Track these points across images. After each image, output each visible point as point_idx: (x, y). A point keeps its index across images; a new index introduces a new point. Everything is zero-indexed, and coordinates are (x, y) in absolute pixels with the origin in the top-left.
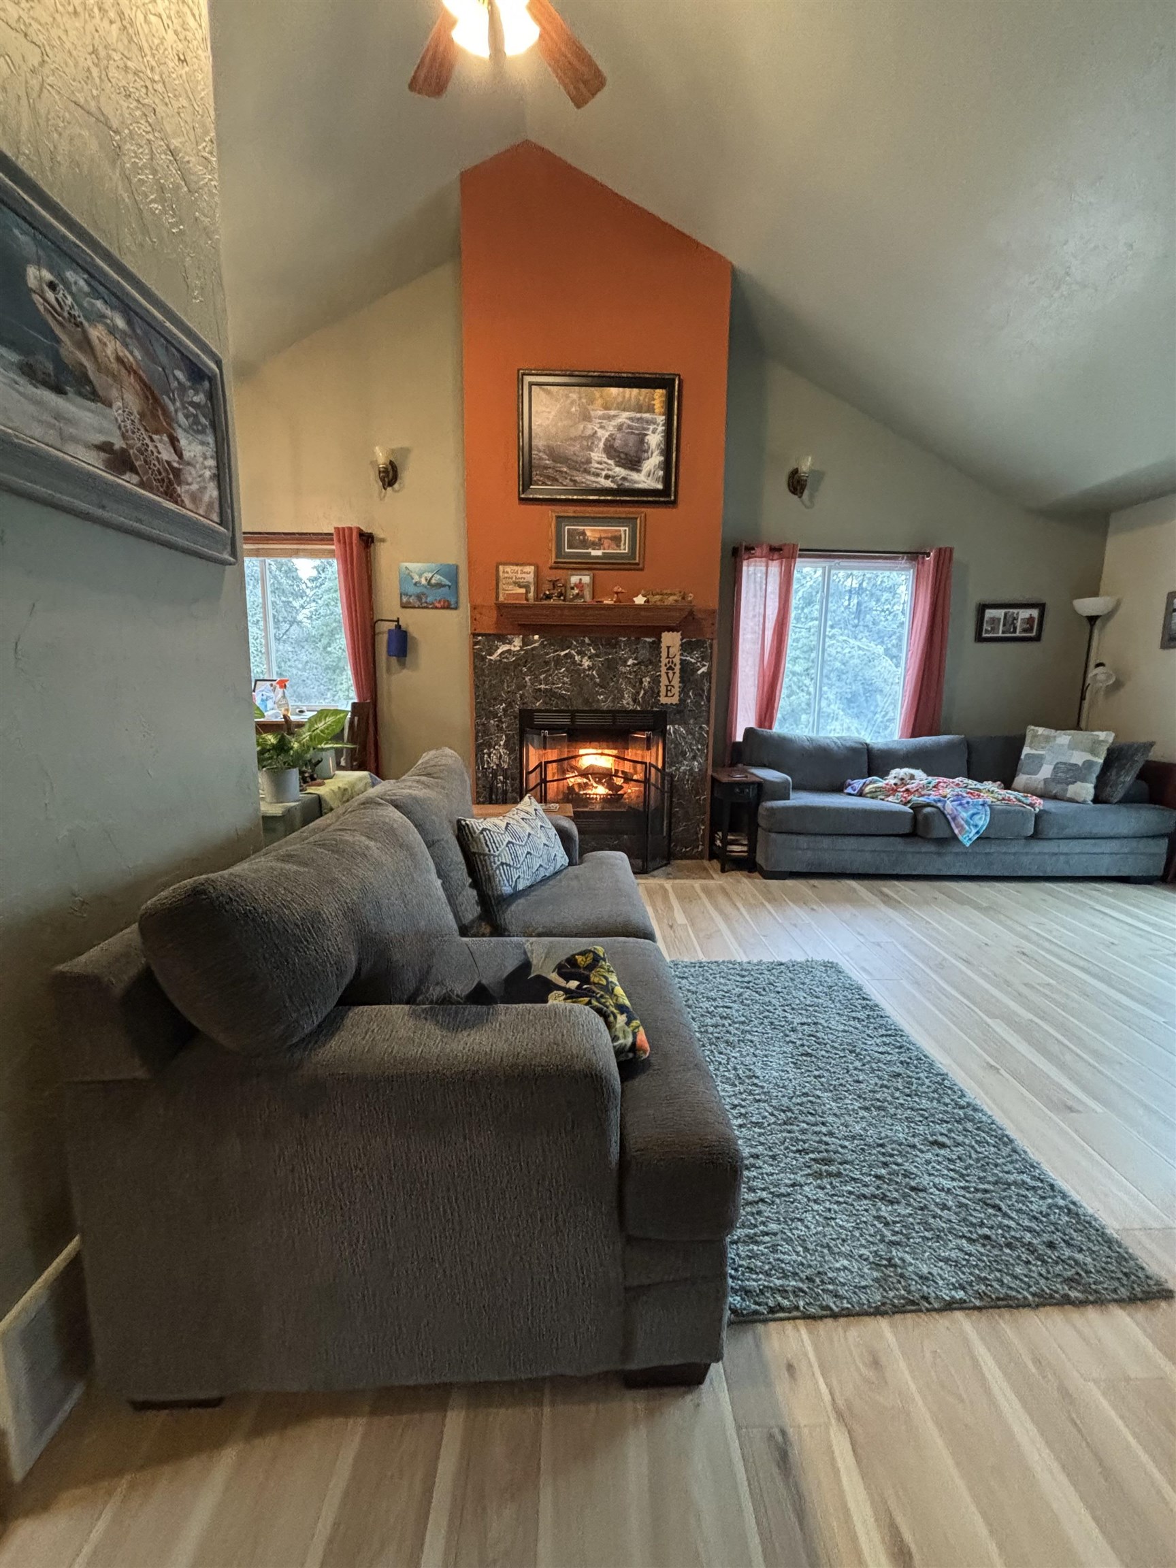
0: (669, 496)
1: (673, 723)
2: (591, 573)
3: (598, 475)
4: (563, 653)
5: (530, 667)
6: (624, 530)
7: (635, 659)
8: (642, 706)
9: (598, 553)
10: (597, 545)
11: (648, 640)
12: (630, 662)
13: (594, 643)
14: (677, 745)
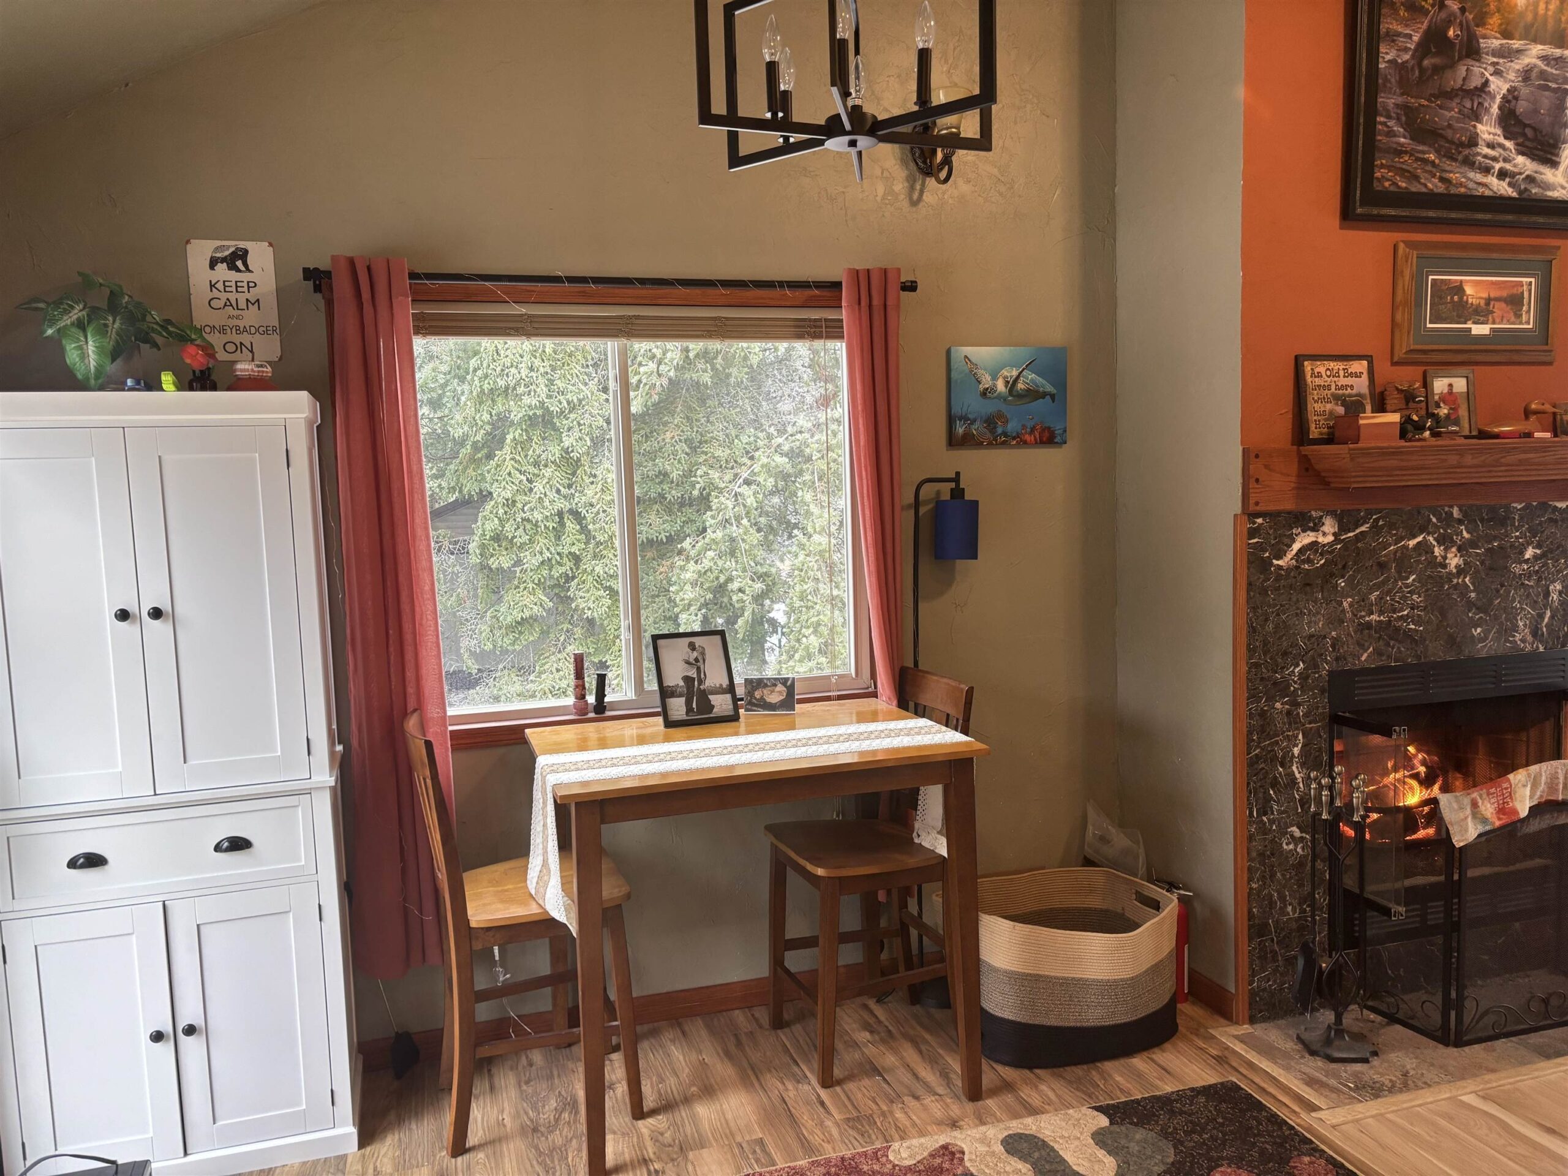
3: (1487, 170)
4: (1412, 543)
5: (1353, 577)
6: (1528, 283)
7: (1539, 546)
8: (1545, 644)
9: (1485, 330)
10: (1481, 314)
12: (1529, 553)
13: (1467, 518)
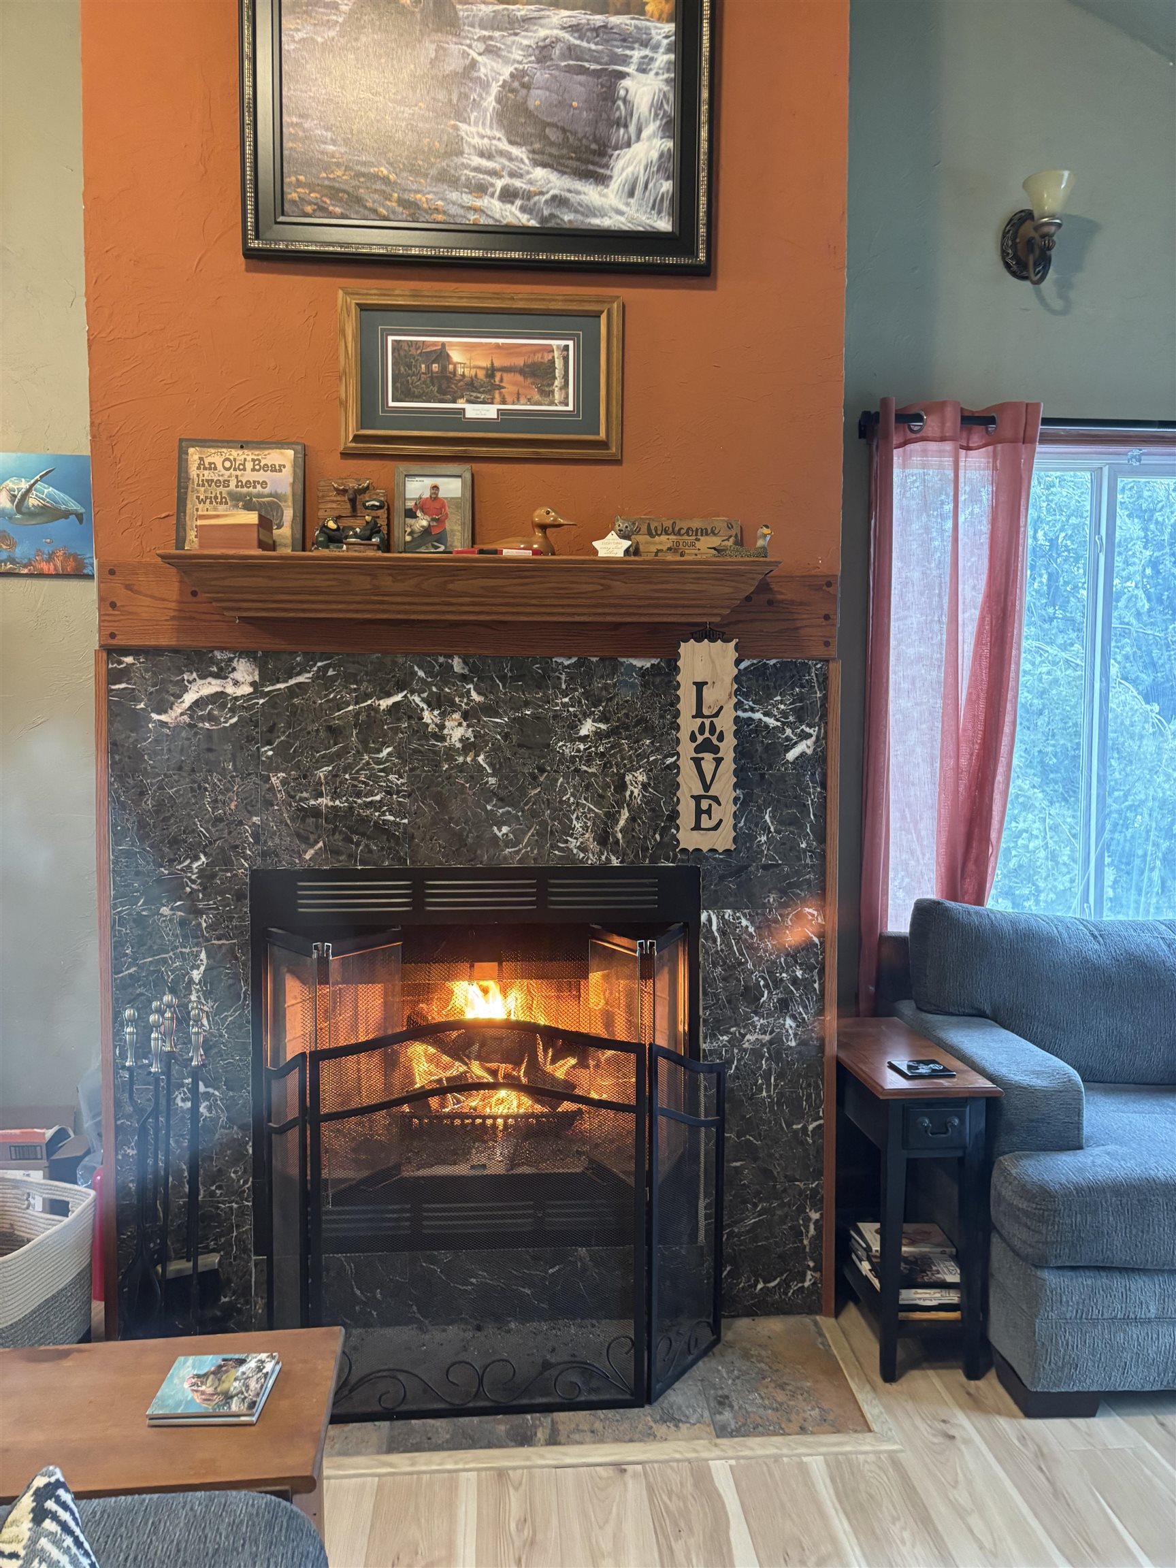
0: (693, 253)
1: (717, 904)
2: (465, 469)
4: (385, 703)
5: (285, 745)
6: (560, 349)
7: (604, 718)
8: (623, 856)
9: (489, 412)
10: (481, 388)
11: (638, 663)
12: (587, 728)
13: (477, 673)
14: (733, 968)
